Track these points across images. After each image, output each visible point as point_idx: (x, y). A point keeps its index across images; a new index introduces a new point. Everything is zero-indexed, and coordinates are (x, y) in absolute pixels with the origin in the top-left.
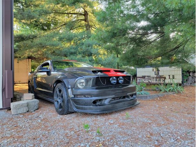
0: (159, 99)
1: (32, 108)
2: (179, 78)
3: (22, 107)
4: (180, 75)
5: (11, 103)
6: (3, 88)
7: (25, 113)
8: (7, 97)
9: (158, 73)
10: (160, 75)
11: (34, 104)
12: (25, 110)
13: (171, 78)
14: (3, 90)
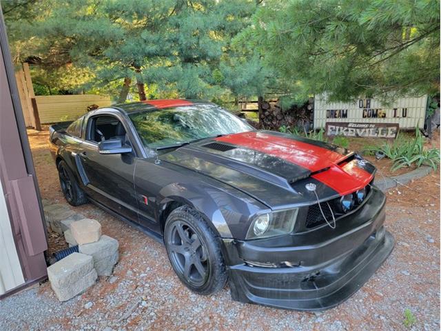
0: (400, 193)
1: (105, 265)
2: (418, 115)
3: (81, 276)
4: (421, 107)
5: (48, 268)
6: (17, 232)
7: (93, 286)
8: (31, 253)
9: (367, 104)
10: (372, 107)
11: (108, 255)
12: (90, 279)
13: (398, 115)
14: (18, 237)
